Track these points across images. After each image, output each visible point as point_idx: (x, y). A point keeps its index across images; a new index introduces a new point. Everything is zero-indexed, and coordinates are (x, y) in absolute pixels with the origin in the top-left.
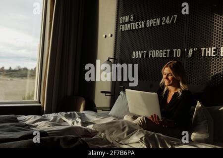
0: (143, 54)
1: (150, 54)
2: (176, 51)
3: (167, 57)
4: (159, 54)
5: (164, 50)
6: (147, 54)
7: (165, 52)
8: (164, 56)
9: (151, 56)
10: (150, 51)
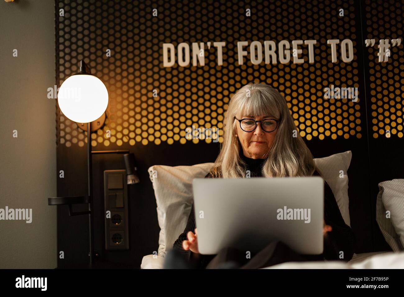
0: (211, 54)
1: (241, 54)
2: (338, 47)
3: (307, 62)
4: (277, 52)
5: (295, 43)
6: (230, 52)
7: (300, 47)
8: (296, 61)
9: (247, 59)
10: (240, 45)
